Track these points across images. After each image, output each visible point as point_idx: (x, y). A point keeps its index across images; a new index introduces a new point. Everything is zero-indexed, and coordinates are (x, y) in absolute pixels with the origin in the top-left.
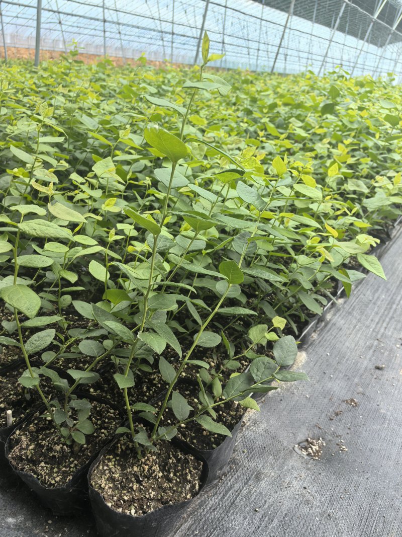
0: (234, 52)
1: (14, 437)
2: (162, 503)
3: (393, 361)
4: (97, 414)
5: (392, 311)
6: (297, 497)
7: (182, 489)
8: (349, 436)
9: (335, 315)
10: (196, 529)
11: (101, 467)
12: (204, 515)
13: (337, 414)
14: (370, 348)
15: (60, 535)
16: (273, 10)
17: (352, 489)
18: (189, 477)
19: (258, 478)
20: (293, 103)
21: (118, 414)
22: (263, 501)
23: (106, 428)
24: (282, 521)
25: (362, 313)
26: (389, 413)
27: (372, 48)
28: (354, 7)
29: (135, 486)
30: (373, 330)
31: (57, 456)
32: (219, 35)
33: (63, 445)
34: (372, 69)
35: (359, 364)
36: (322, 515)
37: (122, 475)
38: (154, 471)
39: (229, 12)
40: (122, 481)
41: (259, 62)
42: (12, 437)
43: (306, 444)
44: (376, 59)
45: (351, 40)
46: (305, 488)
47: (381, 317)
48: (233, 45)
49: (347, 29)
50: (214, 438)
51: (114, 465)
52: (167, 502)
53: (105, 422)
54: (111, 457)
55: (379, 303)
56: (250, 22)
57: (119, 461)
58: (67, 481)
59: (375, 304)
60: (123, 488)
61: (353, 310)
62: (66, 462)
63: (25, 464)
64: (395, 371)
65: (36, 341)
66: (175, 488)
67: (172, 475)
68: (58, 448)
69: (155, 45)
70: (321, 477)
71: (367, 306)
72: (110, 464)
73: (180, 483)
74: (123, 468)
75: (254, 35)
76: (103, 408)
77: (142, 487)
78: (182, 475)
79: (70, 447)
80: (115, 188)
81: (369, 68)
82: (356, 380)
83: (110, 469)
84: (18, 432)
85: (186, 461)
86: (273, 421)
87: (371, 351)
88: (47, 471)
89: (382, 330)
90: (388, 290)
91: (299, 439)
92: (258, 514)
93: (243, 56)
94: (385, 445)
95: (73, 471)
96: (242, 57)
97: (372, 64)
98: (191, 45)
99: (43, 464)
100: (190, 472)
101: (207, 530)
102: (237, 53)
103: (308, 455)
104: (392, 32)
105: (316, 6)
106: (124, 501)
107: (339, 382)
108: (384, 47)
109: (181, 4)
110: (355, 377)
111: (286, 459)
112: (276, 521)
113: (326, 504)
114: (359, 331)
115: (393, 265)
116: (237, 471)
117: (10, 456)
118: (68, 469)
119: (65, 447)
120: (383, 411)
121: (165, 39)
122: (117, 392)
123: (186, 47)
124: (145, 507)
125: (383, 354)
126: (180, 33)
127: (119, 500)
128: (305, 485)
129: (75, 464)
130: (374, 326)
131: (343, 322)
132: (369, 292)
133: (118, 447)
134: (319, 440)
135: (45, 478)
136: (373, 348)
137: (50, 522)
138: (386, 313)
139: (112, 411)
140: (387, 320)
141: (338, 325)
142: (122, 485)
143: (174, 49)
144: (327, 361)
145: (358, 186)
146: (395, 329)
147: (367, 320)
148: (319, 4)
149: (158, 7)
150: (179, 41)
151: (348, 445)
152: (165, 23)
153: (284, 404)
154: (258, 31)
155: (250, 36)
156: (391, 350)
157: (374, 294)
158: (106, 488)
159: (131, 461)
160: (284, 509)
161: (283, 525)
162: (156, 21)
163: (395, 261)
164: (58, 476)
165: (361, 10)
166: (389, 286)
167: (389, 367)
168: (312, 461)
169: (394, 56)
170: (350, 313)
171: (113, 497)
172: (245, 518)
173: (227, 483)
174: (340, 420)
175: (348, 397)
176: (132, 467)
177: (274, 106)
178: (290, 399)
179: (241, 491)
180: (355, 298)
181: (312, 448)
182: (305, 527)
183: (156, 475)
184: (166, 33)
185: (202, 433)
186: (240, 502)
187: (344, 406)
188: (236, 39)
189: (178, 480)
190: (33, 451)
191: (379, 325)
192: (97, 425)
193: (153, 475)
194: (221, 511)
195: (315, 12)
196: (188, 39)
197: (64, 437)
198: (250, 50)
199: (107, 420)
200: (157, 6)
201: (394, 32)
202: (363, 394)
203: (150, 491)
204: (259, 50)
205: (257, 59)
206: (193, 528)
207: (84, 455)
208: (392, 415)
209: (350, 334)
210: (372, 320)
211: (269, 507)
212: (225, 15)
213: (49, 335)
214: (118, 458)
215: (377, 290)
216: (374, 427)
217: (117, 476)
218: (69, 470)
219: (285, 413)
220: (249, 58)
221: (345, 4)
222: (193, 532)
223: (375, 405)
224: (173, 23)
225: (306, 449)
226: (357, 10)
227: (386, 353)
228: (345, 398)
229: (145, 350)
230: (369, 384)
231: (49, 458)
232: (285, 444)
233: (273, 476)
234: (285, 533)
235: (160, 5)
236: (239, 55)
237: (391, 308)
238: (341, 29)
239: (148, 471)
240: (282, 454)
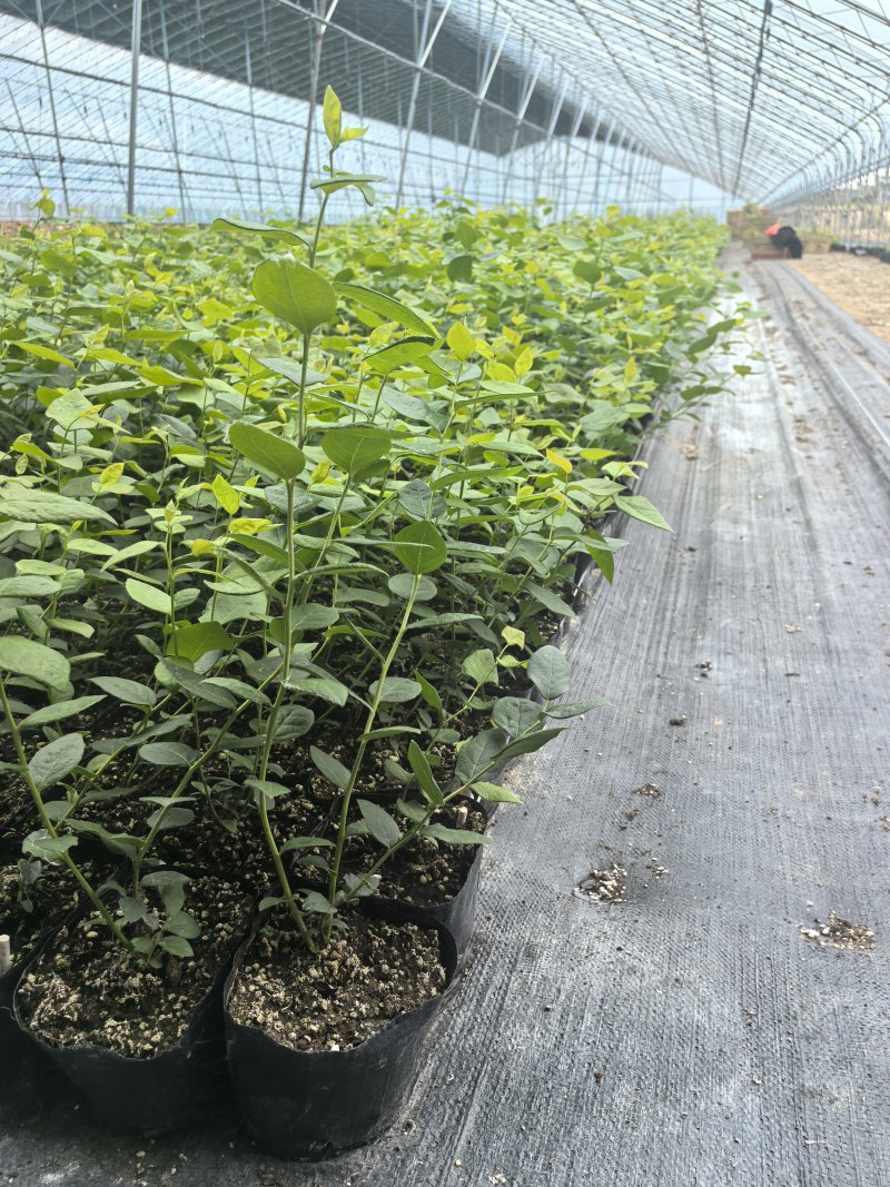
0: (206, 189)
1: (27, 990)
2: (387, 1017)
3: (696, 705)
4: (195, 899)
5: (667, 622)
6: (611, 966)
7: (415, 986)
8: (664, 847)
9: (572, 646)
10: (447, 1072)
11: (243, 989)
12: (455, 1045)
13: (630, 817)
14: (650, 692)
15: (174, 1170)
16: (273, 96)
17: (699, 932)
18: (420, 961)
19: (531, 955)
20: (388, 264)
21: (240, 889)
22: (554, 990)
23: (223, 921)
24: (599, 1014)
25: (618, 637)
26: (718, 793)
27: (485, 159)
28: (440, 80)
29: (325, 1003)
30: (646, 662)
31: (137, 1000)
32: (165, 155)
33: (145, 974)
34: (493, 199)
35: (640, 724)
36: (665, 982)
37: (290, 991)
38: (352, 967)
39: (180, 104)
40: (295, 1003)
41: (264, 204)
42: (21, 991)
43: (592, 881)
44: (497, 179)
45: (442, 147)
46: (619, 949)
47: (652, 637)
48: (202, 174)
49: (430, 126)
50: (443, 883)
51: (268, 978)
52: (395, 1013)
53: (219, 910)
54: (257, 965)
55: (640, 613)
56: (229, 124)
57: (274, 970)
58: (179, 1034)
59: (633, 616)
60: (299, 1015)
61: (600, 632)
62: (160, 1006)
63: (70, 1032)
64: (705, 721)
65: (47, 762)
66: (401, 988)
67: (386, 967)
68: (136, 981)
69: (19, 187)
70: (639, 925)
71: (623, 623)
72: (259, 978)
73: (407, 976)
74: (288, 980)
75: (242, 150)
76: (204, 885)
77: (337, 1002)
78: (405, 963)
79: (160, 973)
80: (92, 457)
81: (489, 199)
82: (645, 752)
83: (262, 988)
84: (31, 978)
85: (405, 937)
86: (522, 855)
87: (654, 697)
88: (127, 1032)
89: (661, 659)
90: (649, 588)
91: (577, 877)
92: (552, 1014)
93: (227, 195)
94: (729, 845)
95: (182, 1017)
96: (225, 199)
97: (492, 191)
98: (106, 181)
99: (111, 1022)
100: (419, 952)
101: (468, 1068)
102: (214, 190)
103: (601, 899)
104: (519, 123)
105: (360, 83)
106: (312, 1034)
107: (615, 762)
108: (508, 156)
109: (65, 95)
110: (640, 747)
111: (568, 912)
112: (588, 1016)
113: (666, 965)
114: (620, 668)
115: (644, 545)
116: (488, 954)
117: (34, 1023)
118: (170, 1016)
119: (149, 976)
120: (706, 792)
121: (42, 173)
122: (218, 854)
123: (93, 185)
124: (357, 1034)
125: (675, 697)
126: (77, 156)
127: (301, 1037)
128: (617, 945)
129: (183, 1002)
130: (644, 655)
131: (589, 656)
132: (617, 597)
133: (264, 945)
134: (613, 868)
135: (127, 1046)
136: (656, 692)
137: (142, 1154)
138: (658, 628)
139: (226, 885)
140: (664, 639)
141: (582, 663)
142: (295, 1012)
143: (69, 193)
144: (584, 729)
145: (564, 394)
146: (682, 652)
147: (629, 646)
148: (363, 78)
149: (14, 105)
150: (77, 175)
151: (667, 861)
152: (36, 137)
153: (532, 821)
154: (251, 141)
155: (233, 153)
156: (687, 689)
157: (627, 601)
158: (270, 1019)
159: (300, 963)
160: (596, 991)
161: (603, 1019)
162: (15, 135)
163: (645, 538)
164: (153, 1034)
165: (454, 85)
166: (647, 581)
167: (692, 717)
168: (613, 907)
169: (531, 172)
170: (596, 639)
171: (287, 1034)
172: (532, 1027)
173: (478, 980)
174: (639, 826)
175: (640, 783)
176: (307, 972)
177: (346, 276)
178: (540, 809)
179: (507, 985)
180: (597, 612)
181: (605, 887)
182: (644, 1011)
183: (358, 974)
184: (44, 159)
185: (418, 880)
186: (513, 1004)
187: (638, 800)
188: (203, 160)
189: (402, 973)
190: (79, 1005)
191: (653, 652)
192: (201, 920)
193: (353, 975)
194: (483, 1029)
195: (360, 96)
196: (97, 168)
197: (145, 956)
198: (242, 183)
199: (221, 905)
200: (10, 102)
201: (523, 125)
202: (664, 772)
203: (357, 1003)
204: (259, 180)
205: (260, 201)
206: (442, 1072)
207: (194, 981)
208: (724, 794)
209: (609, 676)
210: (638, 646)
211: (568, 997)
212: (172, 112)
213: (72, 746)
214: (270, 966)
215: (631, 592)
216: (702, 822)
217: (281, 995)
218: (174, 1016)
219: (539, 835)
220: (242, 200)
221: (418, 76)
222: (444, 1079)
223: (690, 785)
224: (56, 136)
225: (595, 890)
226: (444, 84)
227: (681, 696)
228: (635, 787)
229: (293, 723)
230: (668, 754)
231: (120, 1010)
232: (557, 890)
233: (556, 946)
234: (611, 1031)
235: (17, 99)
236: (217, 194)
237: (663, 619)
238: (420, 126)
239: (340, 970)
240: (558, 906)
